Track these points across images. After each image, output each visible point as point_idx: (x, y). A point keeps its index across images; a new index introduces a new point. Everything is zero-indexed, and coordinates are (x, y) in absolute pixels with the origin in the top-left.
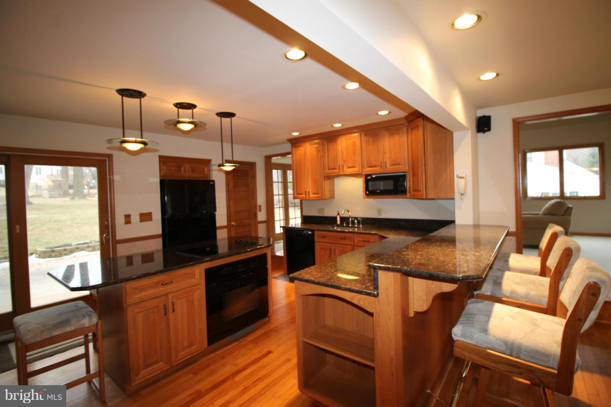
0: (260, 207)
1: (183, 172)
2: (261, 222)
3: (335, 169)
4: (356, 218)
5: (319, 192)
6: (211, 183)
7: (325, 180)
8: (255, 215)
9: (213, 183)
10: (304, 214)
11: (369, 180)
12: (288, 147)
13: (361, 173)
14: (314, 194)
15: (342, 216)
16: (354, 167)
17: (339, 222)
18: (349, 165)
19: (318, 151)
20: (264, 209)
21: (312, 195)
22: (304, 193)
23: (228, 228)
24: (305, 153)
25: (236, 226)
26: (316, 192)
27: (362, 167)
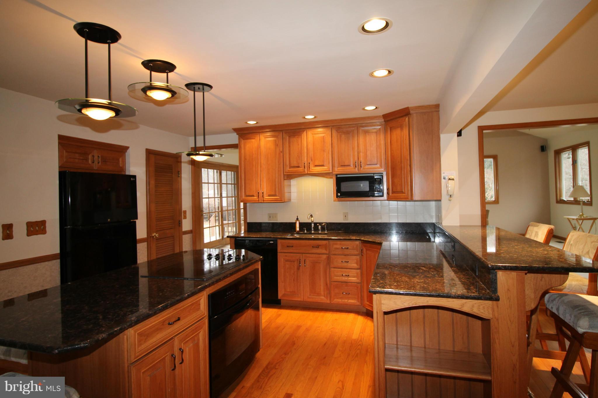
0: (185, 212)
1: (90, 162)
2: (186, 233)
3: (298, 167)
4: (320, 224)
5: (277, 194)
6: (132, 179)
7: (284, 179)
8: (180, 224)
9: (134, 179)
10: (248, 221)
11: (340, 181)
12: (233, 138)
13: (332, 173)
14: (269, 196)
15: (302, 221)
16: (323, 166)
17: (298, 229)
18: (317, 164)
19: (276, 145)
20: (189, 215)
21: (266, 198)
22: (255, 194)
23: (147, 242)
24: (259, 147)
25: (157, 239)
26: (273, 193)
27: (333, 166)
